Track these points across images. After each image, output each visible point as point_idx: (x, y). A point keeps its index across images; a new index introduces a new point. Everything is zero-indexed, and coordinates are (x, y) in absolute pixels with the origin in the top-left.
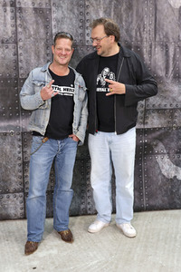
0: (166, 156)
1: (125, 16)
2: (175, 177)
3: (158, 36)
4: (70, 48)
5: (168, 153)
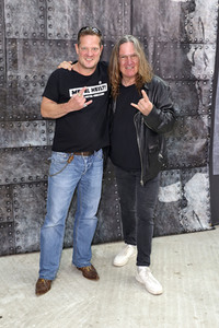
1: (95, 3)
3: (135, 29)
4: (97, 46)
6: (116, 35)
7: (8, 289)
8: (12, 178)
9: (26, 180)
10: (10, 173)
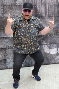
0: (46, 46)
2: (49, 53)
3: (42, 1)
5: (47, 44)
6: (37, 3)
7: (3, 80)
8: (5, 46)
9: (10, 47)
10: (5, 45)
